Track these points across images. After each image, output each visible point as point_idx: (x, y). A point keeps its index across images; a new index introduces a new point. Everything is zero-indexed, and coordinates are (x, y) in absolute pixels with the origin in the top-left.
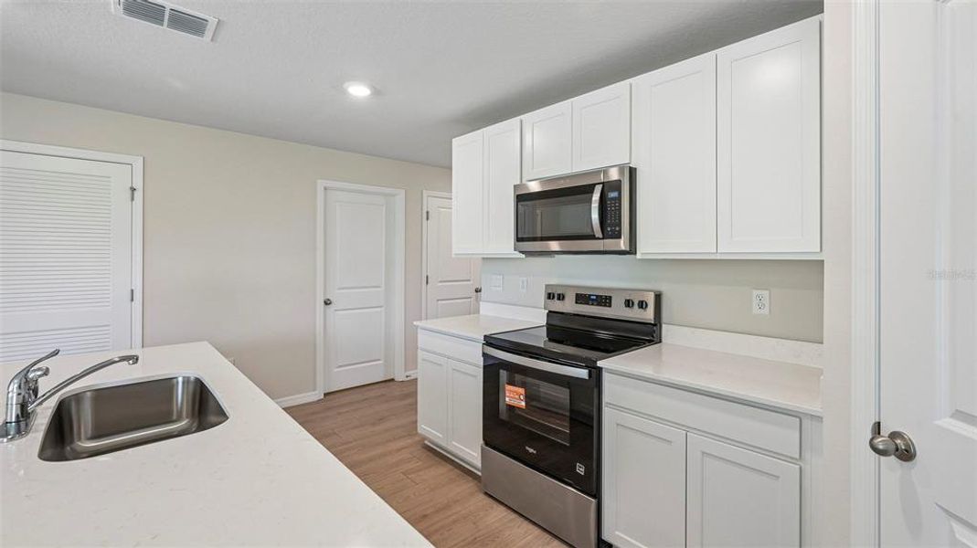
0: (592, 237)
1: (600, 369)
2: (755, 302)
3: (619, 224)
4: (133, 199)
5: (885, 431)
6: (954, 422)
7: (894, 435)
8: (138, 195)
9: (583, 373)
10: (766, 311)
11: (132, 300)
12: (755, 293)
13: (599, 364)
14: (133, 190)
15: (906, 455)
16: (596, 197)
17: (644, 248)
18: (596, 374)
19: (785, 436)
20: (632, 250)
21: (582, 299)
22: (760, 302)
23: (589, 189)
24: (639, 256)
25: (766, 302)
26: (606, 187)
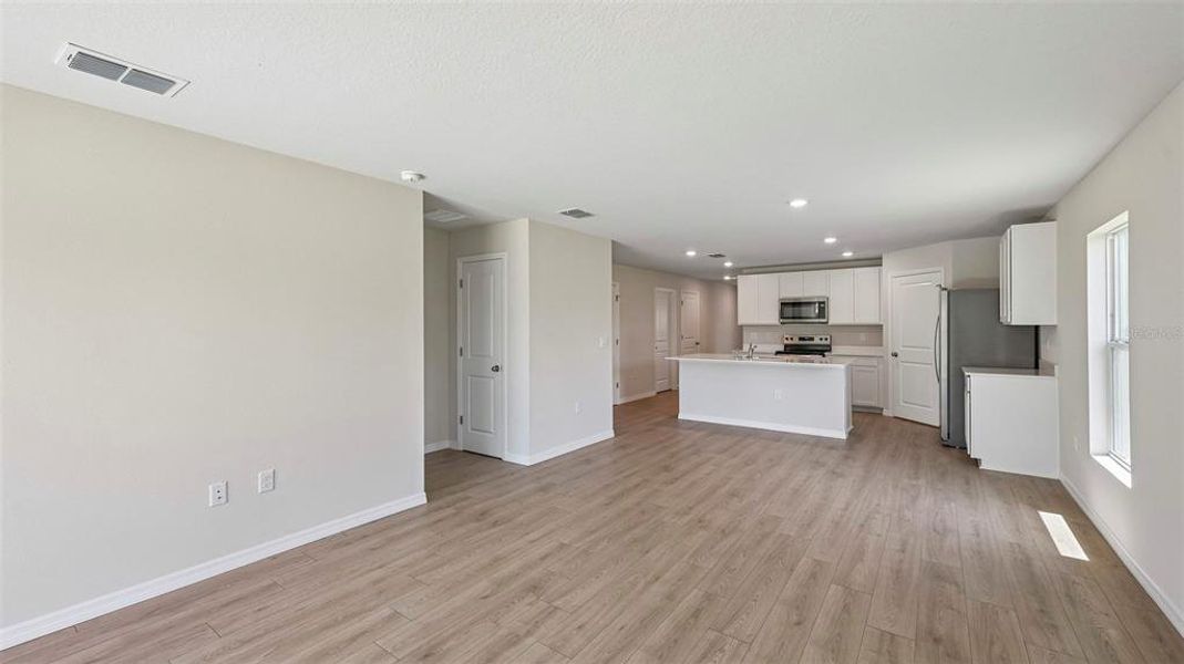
0: (815, 318)
3: (825, 315)
5: (894, 353)
15: (897, 356)
16: (817, 305)
17: (830, 323)
20: (827, 323)
21: (801, 339)
22: (863, 337)
23: (815, 303)
26: (820, 303)
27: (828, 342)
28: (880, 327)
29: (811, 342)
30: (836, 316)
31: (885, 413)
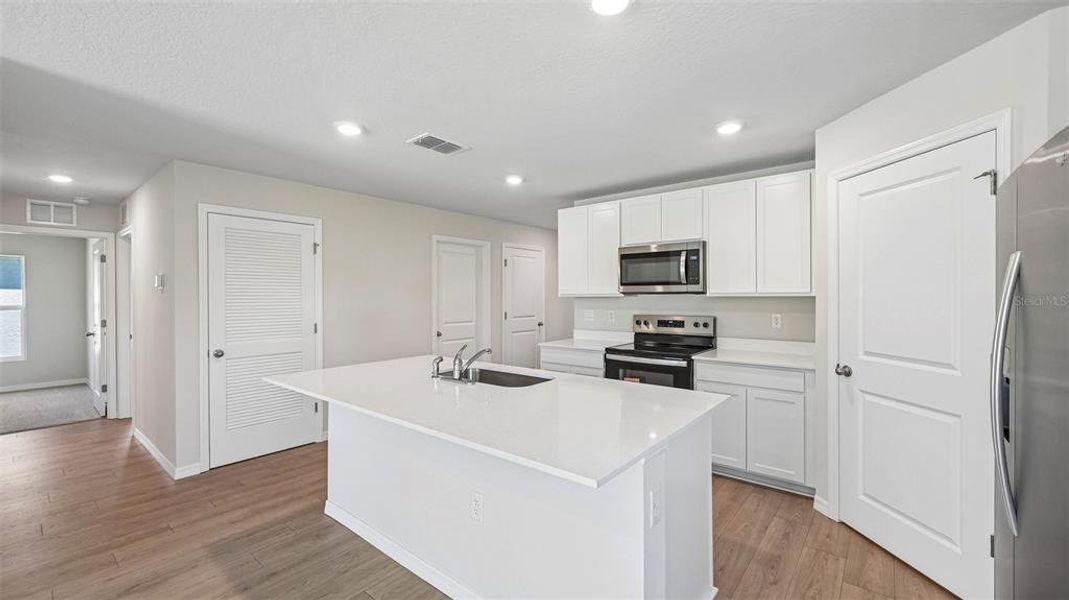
0: (680, 283)
1: (693, 360)
2: (774, 320)
3: (698, 276)
4: (315, 252)
5: (841, 366)
6: (866, 357)
7: (845, 367)
8: (319, 249)
9: (684, 364)
10: (779, 326)
11: (316, 332)
12: (773, 316)
13: (693, 358)
14: (315, 245)
15: (848, 374)
16: (683, 258)
17: (711, 291)
18: (690, 362)
19: (796, 382)
20: (704, 293)
21: (662, 323)
22: (777, 320)
23: (678, 253)
24: (708, 295)
25: (779, 320)
26: (689, 253)
27: (708, 332)
28: (811, 300)
29: (678, 331)
30: (721, 278)
31: (819, 504)
